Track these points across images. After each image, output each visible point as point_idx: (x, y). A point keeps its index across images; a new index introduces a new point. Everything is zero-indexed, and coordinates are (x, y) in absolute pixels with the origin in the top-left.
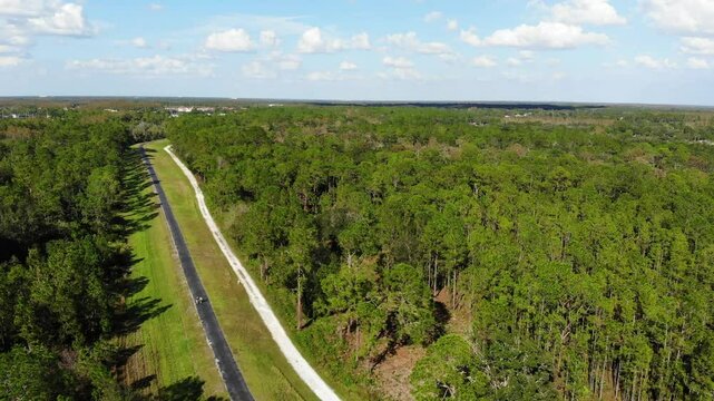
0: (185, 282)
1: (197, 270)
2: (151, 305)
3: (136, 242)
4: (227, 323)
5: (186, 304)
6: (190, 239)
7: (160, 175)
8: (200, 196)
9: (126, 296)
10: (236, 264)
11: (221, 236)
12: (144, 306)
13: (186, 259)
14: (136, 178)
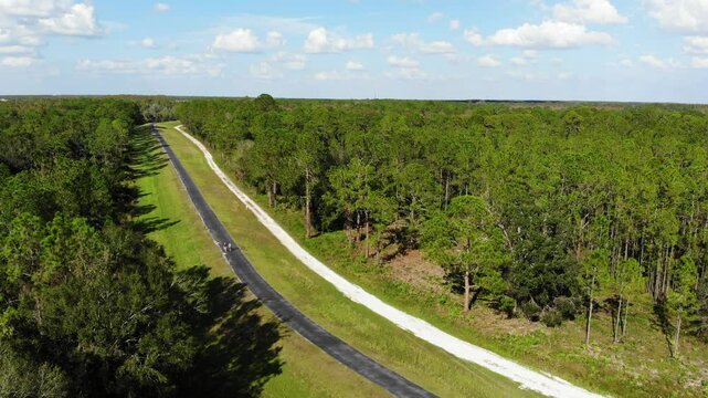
0: (192, 205)
1: (205, 198)
2: (159, 222)
3: (144, 184)
4: (235, 231)
5: (194, 219)
6: (198, 181)
7: (168, 142)
8: (208, 156)
9: (133, 215)
10: (244, 198)
11: (228, 180)
12: (151, 223)
13: (193, 192)
14: (147, 144)
